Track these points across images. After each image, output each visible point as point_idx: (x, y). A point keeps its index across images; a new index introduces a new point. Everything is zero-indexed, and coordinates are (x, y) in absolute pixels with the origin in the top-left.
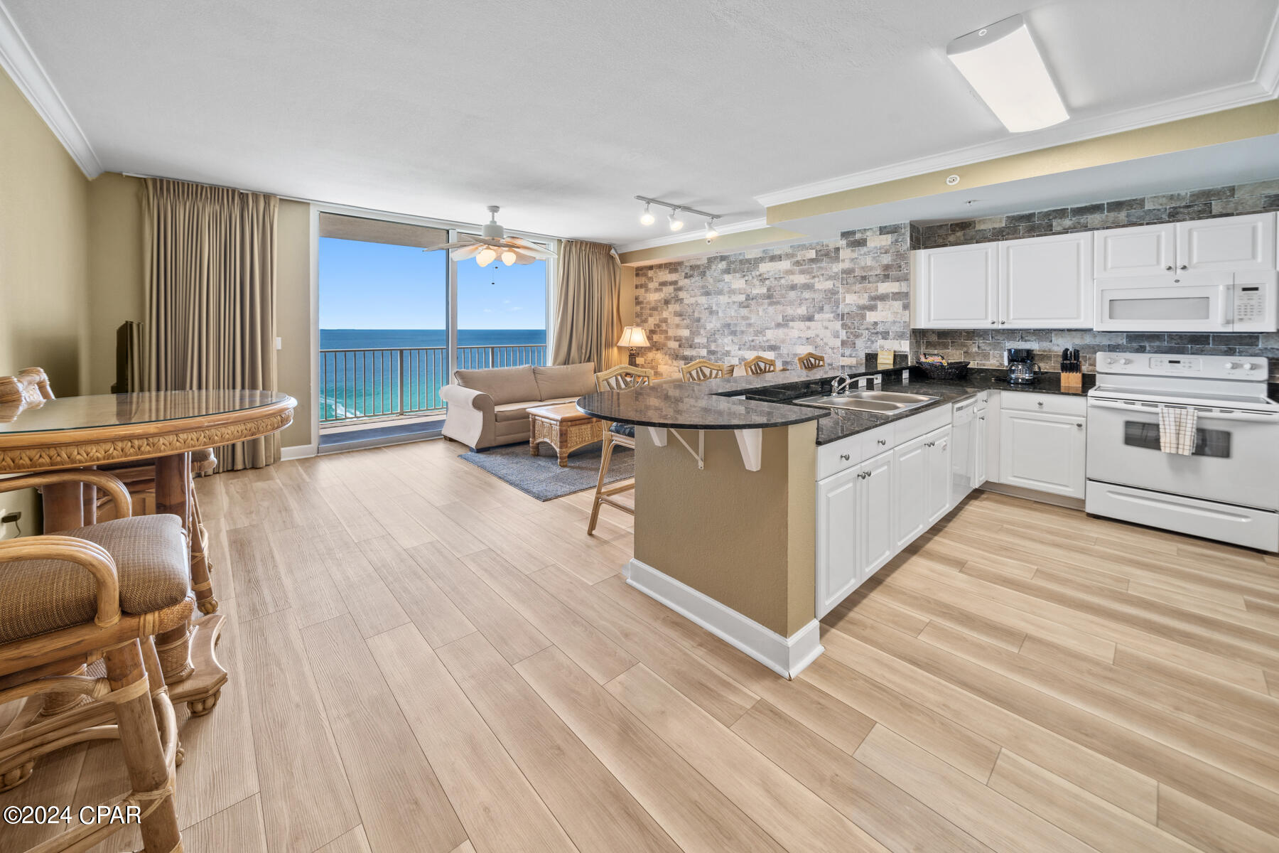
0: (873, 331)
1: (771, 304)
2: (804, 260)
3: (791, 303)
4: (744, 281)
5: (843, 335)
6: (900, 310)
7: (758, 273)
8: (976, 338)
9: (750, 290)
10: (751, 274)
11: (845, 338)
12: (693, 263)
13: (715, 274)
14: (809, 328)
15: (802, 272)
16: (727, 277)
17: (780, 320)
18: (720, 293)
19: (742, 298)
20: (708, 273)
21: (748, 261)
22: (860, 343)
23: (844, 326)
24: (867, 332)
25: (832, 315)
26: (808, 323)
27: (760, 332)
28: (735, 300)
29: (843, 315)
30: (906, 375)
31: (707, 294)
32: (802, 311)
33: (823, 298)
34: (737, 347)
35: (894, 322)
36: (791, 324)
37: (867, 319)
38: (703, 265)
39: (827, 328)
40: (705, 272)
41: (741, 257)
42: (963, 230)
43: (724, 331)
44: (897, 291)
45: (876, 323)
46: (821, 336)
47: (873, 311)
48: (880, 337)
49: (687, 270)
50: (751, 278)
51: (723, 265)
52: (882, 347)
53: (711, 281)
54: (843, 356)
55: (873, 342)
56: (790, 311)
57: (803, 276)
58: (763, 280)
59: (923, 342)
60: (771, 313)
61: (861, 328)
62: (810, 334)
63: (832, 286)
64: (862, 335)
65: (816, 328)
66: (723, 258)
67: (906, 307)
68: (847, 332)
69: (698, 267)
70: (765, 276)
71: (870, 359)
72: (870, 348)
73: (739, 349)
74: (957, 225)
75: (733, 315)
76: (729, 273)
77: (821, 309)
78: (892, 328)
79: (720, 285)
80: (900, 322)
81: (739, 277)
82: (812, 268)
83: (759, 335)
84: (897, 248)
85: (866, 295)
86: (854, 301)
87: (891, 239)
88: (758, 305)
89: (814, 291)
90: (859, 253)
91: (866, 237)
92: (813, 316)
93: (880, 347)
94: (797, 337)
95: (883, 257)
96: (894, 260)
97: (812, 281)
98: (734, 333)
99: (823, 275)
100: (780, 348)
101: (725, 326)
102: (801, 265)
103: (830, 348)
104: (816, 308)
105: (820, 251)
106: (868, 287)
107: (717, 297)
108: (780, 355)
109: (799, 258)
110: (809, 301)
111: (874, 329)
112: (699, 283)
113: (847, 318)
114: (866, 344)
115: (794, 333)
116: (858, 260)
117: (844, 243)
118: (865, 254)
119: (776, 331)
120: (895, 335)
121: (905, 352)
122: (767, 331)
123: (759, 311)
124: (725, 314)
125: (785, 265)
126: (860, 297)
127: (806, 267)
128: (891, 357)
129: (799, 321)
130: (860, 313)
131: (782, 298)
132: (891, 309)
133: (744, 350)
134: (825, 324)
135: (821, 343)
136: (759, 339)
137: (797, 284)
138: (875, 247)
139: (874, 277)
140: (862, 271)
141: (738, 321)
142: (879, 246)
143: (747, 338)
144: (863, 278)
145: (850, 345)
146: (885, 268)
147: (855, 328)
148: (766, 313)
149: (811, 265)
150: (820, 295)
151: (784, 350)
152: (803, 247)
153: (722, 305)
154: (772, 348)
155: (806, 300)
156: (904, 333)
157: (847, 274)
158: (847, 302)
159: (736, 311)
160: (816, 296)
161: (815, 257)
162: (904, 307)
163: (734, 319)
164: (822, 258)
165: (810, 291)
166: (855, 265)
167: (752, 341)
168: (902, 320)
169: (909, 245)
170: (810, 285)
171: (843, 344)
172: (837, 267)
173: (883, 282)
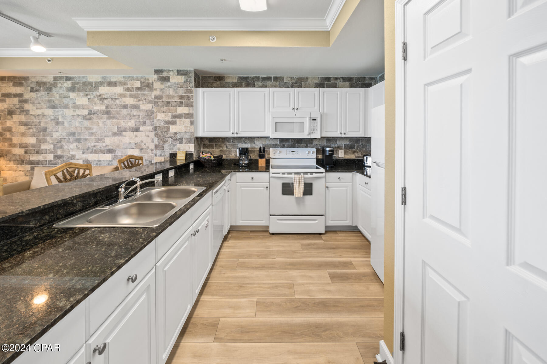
0: (174, 138)
1: (109, 118)
2: (133, 88)
3: (124, 118)
4: (87, 100)
5: (156, 141)
6: (189, 125)
7: (98, 94)
8: (226, 142)
9: (92, 107)
10: (93, 94)
11: (157, 143)
12: (40, 79)
13: (61, 91)
14: (136, 136)
15: (131, 96)
16: (72, 95)
17: (116, 130)
18: (66, 107)
19: (86, 112)
20: (54, 89)
21: (90, 83)
22: (166, 146)
23: (157, 135)
24: (170, 138)
26: (135, 133)
27: (100, 139)
28: (79, 114)
29: (156, 127)
30: (192, 166)
31: (54, 107)
32: (131, 124)
33: (146, 115)
35: (186, 133)
36: (124, 133)
37: (171, 130)
38: (49, 82)
39: (148, 136)
40: (51, 88)
41: (84, 80)
42: (220, 81)
44: (187, 112)
45: (175, 133)
46: (145, 142)
47: (174, 125)
48: (178, 142)
49: (33, 85)
50: (92, 97)
51: (69, 84)
52: (179, 149)
53: (57, 96)
54: (156, 156)
55: (174, 146)
56: (123, 124)
57: (132, 99)
58: (102, 100)
59: (202, 145)
60: (111, 125)
61: (167, 136)
62: (137, 140)
64: (167, 141)
65: (141, 136)
66: (68, 79)
67: (193, 123)
68: (158, 139)
69: (44, 83)
70: (104, 97)
71: (172, 157)
72: (172, 149)
74: (217, 77)
75: (77, 126)
76: (74, 91)
77: (145, 123)
78: (185, 136)
79: (66, 101)
80: (189, 133)
81: (83, 96)
82: (138, 94)
83: (99, 142)
84: (187, 85)
85: (170, 114)
86: (163, 118)
87: (184, 78)
88: (98, 118)
89: (140, 110)
90: (165, 85)
91: (169, 75)
92: (139, 128)
93: (178, 149)
94: (128, 143)
95: (179, 90)
96: (185, 93)
97: (138, 103)
98: (78, 140)
99: (145, 99)
100: (116, 150)
101: (70, 135)
102: (131, 91)
103: (150, 150)
104: (141, 122)
105: (143, 82)
106: (171, 109)
107: (62, 111)
108: (116, 157)
109: (129, 86)
110: (136, 117)
111: (175, 137)
112: (46, 97)
113: (158, 129)
114: (170, 147)
115: (126, 140)
116: (165, 90)
117: (156, 77)
118: (169, 87)
119: (113, 138)
120: (186, 141)
121: (192, 151)
122: (106, 138)
123: (99, 123)
124: (70, 125)
125: (119, 90)
126: (166, 115)
127: (134, 93)
128: (184, 155)
129: (130, 131)
130: (166, 126)
131: (117, 114)
132: (184, 124)
133: (87, 153)
134: (147, 133)
135: (144, 147)
136: (100, 145)
137: (128, 105)
138: (175, 83)
139: (174, 103)
140: (168, 98)
141: (81, 130)
142: (177, 82)
143: (89, 144)
144: (168, 103)
145: (160, 148)
146: (180, 97)
147: (163, 137)
148: (105, 125)
149: (137, 92)
150: (144, 113)
151: (119, 153)
152: (132, 78)
153: (67, 117)
154: (110, 151)
155: (134, 116)
156: (191, 139)
157: (158, 99)
158: (158, 119)
159: (80, 122)
160: (141, 114)
161: (140, 86)
162: (191, 123)
163: (79, 129)
164: (145, 87)
165: (137, 110)
166: (163, 93)
167: (94, 146)
168: (190, 131)
169: (193, 84)
170: (137, 106)
171: (156, 147)
173: (180, 106)
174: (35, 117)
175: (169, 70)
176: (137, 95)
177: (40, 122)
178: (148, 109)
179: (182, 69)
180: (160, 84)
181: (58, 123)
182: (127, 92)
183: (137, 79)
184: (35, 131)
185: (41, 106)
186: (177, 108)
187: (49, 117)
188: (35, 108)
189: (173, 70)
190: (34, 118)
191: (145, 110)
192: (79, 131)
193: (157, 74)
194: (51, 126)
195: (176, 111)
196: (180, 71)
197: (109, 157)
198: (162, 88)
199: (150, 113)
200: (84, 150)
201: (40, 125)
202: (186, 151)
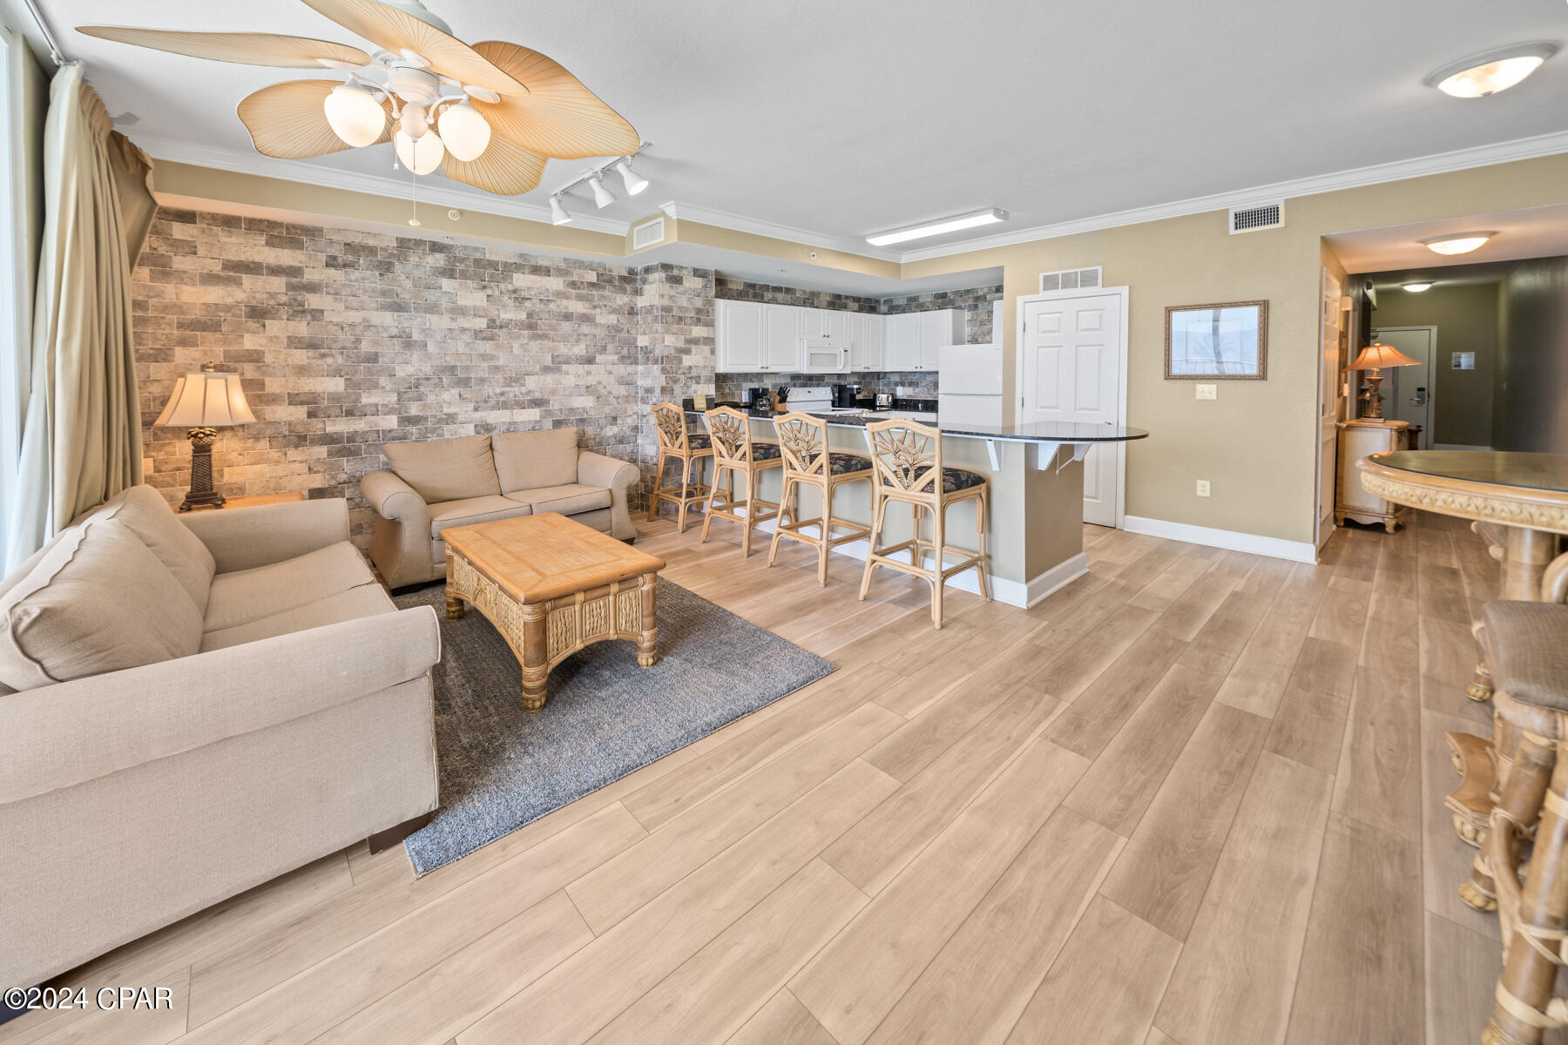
0: (688, 375)
1: (534, 337)
2: (582, 282)
3: (565, 339)
4: (484, 297)
5: (663, 380)
6: (709, 355)
11: (664, 384)
12: (355, 240)
13: (418, 273)
14: (589, 373)
15: (580, 298)
16: (447, 284)
17: (548, 361)
18: (432, 309)
19: (481, 323)
20: (398, 266)
21: (493, 265)
22: (678, 389)
23: (664, 370)
24: (683, 376)
25: (616, 357)
26: (587, 367)
27: (517, 379)
28: (466, 326)
29: (662, 358)
31: (398, 307)
32: (580, 350)
33: (606, 335)
34: (471, 406)
35: (705, 367)
36: (564, 367)
37: (683, 363)
38: (384, 249)
39: (610, 373)
41: (478, 255)
43: (441, 379)
44: (705, 335)
45: (691, 368)
46: (604, 383)
47: (688, 355)
48: (694, 381)
49: (333, 250)
51: (439, 260)
52: (697, 391)
53: (407, 284)
55: (689, 387)
56: (563, 349)
57: (580, 303)
60: (539, 351)
61: (678, 373)
62: (591, 380)
63: (616, 322)
64: (679, 380)
65: (597, 373)
66: (436, 247)
67: (713, 352)
68: (666, 378)
70: (525, 294)
72: (686, 393)
73: (476, 409)
75: (461, 350)
76: (452, 277)
77: (604, 349)
78: (703, 372)
79: (431, 296)
80: (708, 367)
81: (474, 289)
82: (592, 295)
83: (514, 384)
84: (706, 293)
85: (682, 338)
86: (673, 343)
87: (702, 282)
88: (511, 337)
89: (595, 325)
90: (677, 291)
91: (683, 275)
92: (594, 358)
93: (694, 392)
94: (573, 385)
95: (696, 300)
96: (704, 305)
97: (592, 312)
98: (465, 382)
99: (605, 306)
100: (549, 401)
101: (443, 371)
102: (579, 288)
103: (614, 397)
104: (598, 347)
105: (602, 274)
106: (684, 329)
107: (421, 316)
108: (549, 413)
109: (575, 278)
110: (589, 338)
111: (689, 373)
112: (376, 283)
113: (666, 361)
114: (683, 390)
115: (569, 381)
116: (676, 299)
117: (663, 276)
118: (682, 293)
119: (543, 377)
120: (705, 380)
121: (712, 395)
122: (527, 377)
123: (512, 347)
124: (442, 348)
125: (555, 283)
126: (677, 339)
127: (585, 292)
128: (704, 402)
129: (576, 363)
130: (678, 357)
131: (552, 330)
132: (703, 353)
133: (486, 409)
134: (609, 367)
135: (604, 392)
136: (514, 391)
137: (572, 314)
138: (690, 288)
139: (689, 319)
140: (680, 311)
141: (471, 361)
142: (693, 287)
143: (490, 390)
144: (680, 319)
145: (670, 390)
146: (697, 312)
147: (673, 373)
148: (525, 350)
149: (590, 291)
150: (602, 330)
151: (555, 405)
152: (581, 265)
153: (434, 331)
154: (537, 403)
155: (586, 335)
156: (711, 377)
157: (666, 312)
158: (666, 344)
159: (468, 344)
160: (597, 332)
161: (596, 281)
163: (464, 357)
164: (604, 284)
165: (590, 325)
166: (674, 304)
167: (502, 394)
168: (710, 364)
169: (714, 293)
170: (590, 316)
171: (663, 390)
172: (621, 300)
173: (696, 326)
174: (342, 329)
175: (683, 267)
176: (589, 297)
177: (358, 341)
178: (610, 323)
179: (700, 268)
180: (669, 288)
181: (408, 344)
182: (570, 290)
184: (340, 361)
185: (361, 302)
186: (693, 327)
187: (386, 329)
188: (341, 306)
189: (687, 268)
190: (340, 331)
191: (604, 325)
192: (468, 363)
193: (665, 271)
194: (389, 351)
195: (691, 333)
196: (698, 269)
197: (534, 414)
198: (672, 295)
199: (613, 332)
200: (477, 402)
201: (356, 348)
202: (706, 396)
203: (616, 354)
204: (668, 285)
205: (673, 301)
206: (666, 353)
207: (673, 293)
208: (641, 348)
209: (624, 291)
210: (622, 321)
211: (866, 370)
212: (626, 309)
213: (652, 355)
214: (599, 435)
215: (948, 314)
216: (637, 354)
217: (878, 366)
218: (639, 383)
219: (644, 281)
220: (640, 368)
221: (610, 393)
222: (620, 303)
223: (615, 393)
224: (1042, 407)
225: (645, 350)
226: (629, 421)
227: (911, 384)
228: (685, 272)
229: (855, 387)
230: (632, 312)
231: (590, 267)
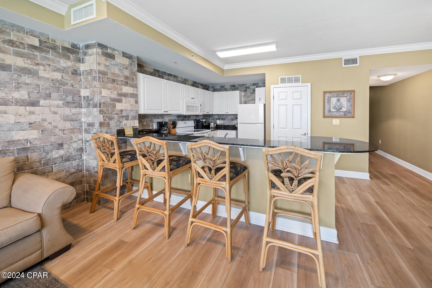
0: (120, 115)
5: (101, 118)
6: (134, 104)
11: (102, 121)
22: (112, 123)
23: (101, 112)
24: (117, 115)
29: (100, 104)
33: (50, 86)
35: (131, 110)
37: (117, 107)
44: (132, 92)
45: (122, 111)
47: (120, 103)
48: (125, 119)
55: (120, 122)
61: (113, 113)
63: (60, 78)
64: (114, 118)
67: (137, 102)
68: (103, 116)
71: (120, 133)
72: (119, 126)
77: (49, 96)
78: (131, 113)
80: (134, 110)
82: (34, 55)
84: (131, 68)
85: (116, 92)
86: (108, 95)
87: (129, 61)
89: (38, 78)
90: (110, 63)
91: (114, 54)
92: (39, 102)
93: (124, 125)
94: (13, 122)
95: (124, 71)
96: (130, 74)
97: (35, 68)
99: (49, 65)
102: (17, 47)
103: (60, 130)
104: (41, 94)
105: (45, 42)
106: (116, 87)
109: (13, 38)
111: (121, 114)
113: (103, 106)
114: (117, 124)
116: (110, 68)
117: (100, 51)
118: (114, 65)
120: (132, 118)
121: (137, 126)
126: (111, 93)
127: (26, 51)
128: (132, 130)
130: (112, 104)
132: (130, 102)
134: (53, 109)
135: (50, 127)
138: (120, 63)
139: (120, 81)
140: (113, 76)
142: (122, 63)
144: (114, 81)
145: (106, 125)
146: (126, 78)
147: (109, 114)
149: (33, 52)
150: (46, 82)
152: (20, 29)
156: (136, 116)
157: (102, 74)
158: (102, 95)
160: (41, 83)
162: (136, 102)
164: (48, 49)
165: (33, 77)
166: (108, 70)
168: (135, 109)
169: (137, 69)
170: (32, 71)
171: (101, 124)
172: (64, 63)
173: (125, 86)
175: (114, 49)
176: (32, 56)
178: (54, 78)
179: (127, 52)
180: (104, 59)
183: (31, 34)
186: (122, 86)
189: (118, 50)
191: (48, 79)
193: (101, 49)
195: (122, 90)
196: (125, 53)
198: (107, 65)
199: (57, 84)
202: (133, 127)
203: (61, 100)
204: (103, 58)
205: (108, 69)
206: (103, 101)
207: (108, 63)
208: (84, 97)
209: (69, 58)
210: (65, 78)
211: (207, 114)
212: (70, 70)
213: (92, 102)
214: (45, 158)
215: (237, 92)
216: (80, 101)
217: (211, 112)
218: (83, 120)
219: (85, 54)
220: (83, 110)
221: (56, 127)
222: (64, 65)
223: (61, 126)
224: (281, 128)
225: (87, 98)
226: (75, 145)
227: (222, 119)
228: (116, 52)
229: (204, 120)
230: (75, 73)
231: (32, 34)
